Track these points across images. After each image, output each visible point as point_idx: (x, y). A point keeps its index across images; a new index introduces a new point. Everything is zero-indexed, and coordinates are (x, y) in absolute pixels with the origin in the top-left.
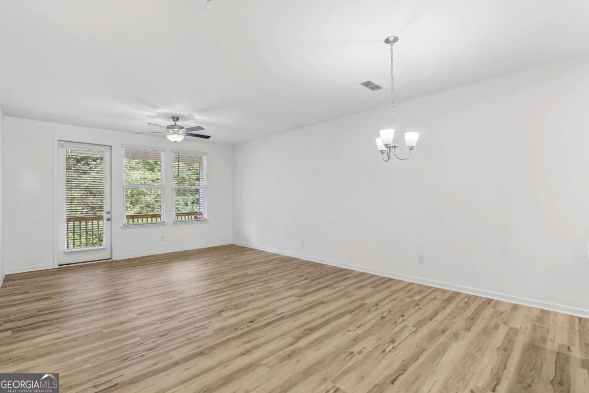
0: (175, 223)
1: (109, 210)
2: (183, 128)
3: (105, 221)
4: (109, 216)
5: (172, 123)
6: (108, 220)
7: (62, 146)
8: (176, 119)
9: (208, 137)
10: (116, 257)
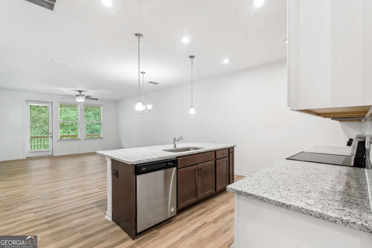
0: (85, 139)
1: (51, 133)
2: (84, 96)
3: (50, 138)
4: (51, 135)
5: (78, 93)
6: (51, 137)
7: (28, 103)
8: (80, 92)
9: (97, 99)
10: (55, 155)
